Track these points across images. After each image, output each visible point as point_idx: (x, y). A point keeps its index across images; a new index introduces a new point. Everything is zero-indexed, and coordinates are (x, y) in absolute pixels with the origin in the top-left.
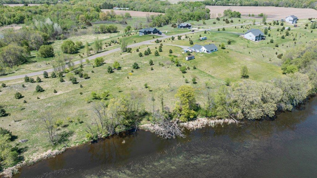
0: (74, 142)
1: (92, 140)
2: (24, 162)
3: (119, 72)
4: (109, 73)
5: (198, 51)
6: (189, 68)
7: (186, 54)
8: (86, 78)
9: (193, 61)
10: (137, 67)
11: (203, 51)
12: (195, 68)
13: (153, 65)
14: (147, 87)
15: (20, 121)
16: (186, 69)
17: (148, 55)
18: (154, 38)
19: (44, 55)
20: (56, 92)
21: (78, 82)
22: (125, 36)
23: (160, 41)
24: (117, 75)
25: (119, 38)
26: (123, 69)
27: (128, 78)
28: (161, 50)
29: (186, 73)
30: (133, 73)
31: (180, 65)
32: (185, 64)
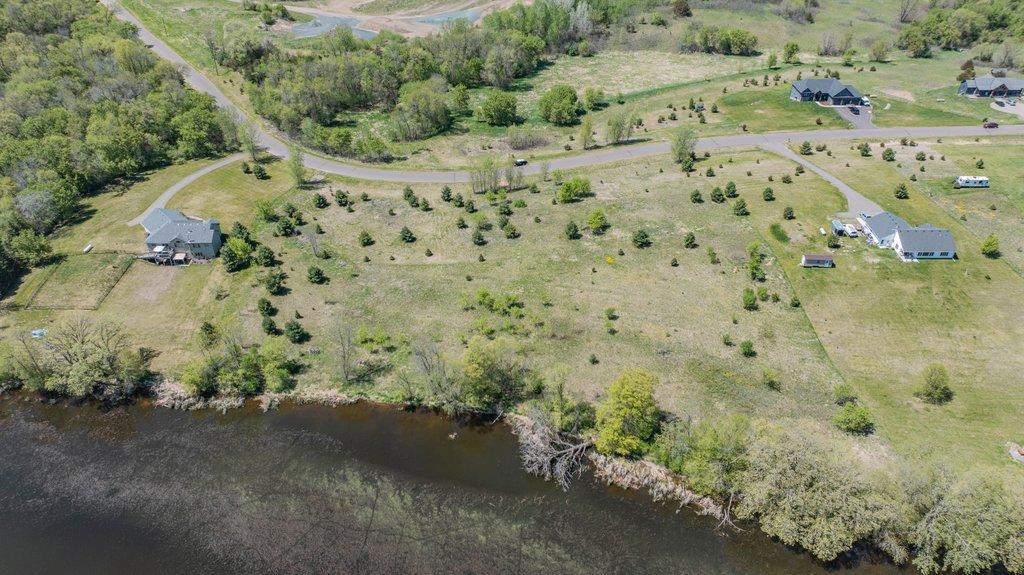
0: (384, 392)
1: (409, 403)
2: (293, 393)
3: (589, 242)
4: (567, 237)
5: (876, 240)
6: (776, 299)
7: (826, 238)
8: (509, 237)
9: (817, 274)
10: (643, 242)
11: (893, 246)
12: (796, 304)
13: (692, 247)
14: (615, 318)
15: (333, 303)
16: (764, 298)
17: (722, 201)
18: (819, 123)
19: (492, 119)
20: (429, 253)
21: (486, 243)
22: (755, 82)
23: (819, 149)
24: (577, 251)
25: (725, 91)
26: (607, 236)
27: (593, 270)
28: (769, 198)
29: (755, 312)
30: (619, 258)
31: (763, 280)
32: (784, 278)
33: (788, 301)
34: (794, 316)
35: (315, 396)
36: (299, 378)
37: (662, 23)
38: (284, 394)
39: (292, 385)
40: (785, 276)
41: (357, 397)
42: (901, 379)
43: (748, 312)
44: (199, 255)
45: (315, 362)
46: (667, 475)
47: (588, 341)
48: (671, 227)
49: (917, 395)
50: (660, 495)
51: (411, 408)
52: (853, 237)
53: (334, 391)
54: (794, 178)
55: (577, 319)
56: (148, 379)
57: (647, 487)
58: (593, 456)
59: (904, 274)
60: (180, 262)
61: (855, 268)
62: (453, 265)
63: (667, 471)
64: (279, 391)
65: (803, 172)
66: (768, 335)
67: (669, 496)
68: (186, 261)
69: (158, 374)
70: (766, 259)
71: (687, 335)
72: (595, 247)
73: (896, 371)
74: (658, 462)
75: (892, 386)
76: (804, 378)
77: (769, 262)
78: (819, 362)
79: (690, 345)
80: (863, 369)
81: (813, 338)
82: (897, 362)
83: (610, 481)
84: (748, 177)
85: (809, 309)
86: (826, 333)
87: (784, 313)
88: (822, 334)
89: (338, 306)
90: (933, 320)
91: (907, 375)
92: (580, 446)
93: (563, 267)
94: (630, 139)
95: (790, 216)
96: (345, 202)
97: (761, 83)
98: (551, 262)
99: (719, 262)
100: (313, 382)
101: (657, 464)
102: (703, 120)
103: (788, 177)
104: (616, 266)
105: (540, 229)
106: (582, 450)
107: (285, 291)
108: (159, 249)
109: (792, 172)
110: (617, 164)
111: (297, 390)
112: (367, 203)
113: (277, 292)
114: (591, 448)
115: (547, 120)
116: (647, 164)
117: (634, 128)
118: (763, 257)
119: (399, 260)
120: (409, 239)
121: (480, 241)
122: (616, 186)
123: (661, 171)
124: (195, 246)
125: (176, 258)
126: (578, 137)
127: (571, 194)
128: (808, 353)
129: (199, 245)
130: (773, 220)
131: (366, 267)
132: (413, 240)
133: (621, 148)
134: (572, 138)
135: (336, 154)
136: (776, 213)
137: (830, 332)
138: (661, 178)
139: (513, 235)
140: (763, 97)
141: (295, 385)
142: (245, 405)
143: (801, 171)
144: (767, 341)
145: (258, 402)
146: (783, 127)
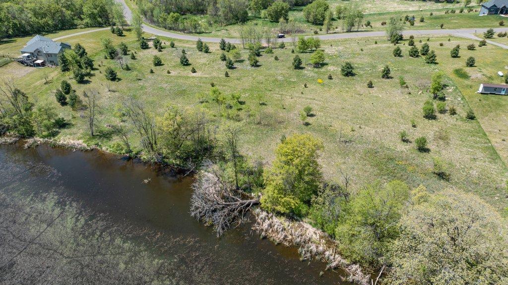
1: (128, 155)
3: (309, 72)
4: (293, 67)
6: (453, 112)
7: (503, 79)
8: (253, 66)
9: (493, 98)
10: (348, 72)
12: (471, 117)
13: (388, 78)
14: (312, 115)
15: (114, 91)
16: (443, 111)
17: (417, 56)
18: (501, 24)
19: (272, 17)
20: (194, 71)
21: (235, 68)
22: (453, 12)
23: (500, 35)
24: (298, 76)
25: (431, 14)
26: (323, 70)
27: (305, 86)
28: (455, 54)
29: (433, 121)
30: (327, 81)
31: (443, 99)
32: (462, 99)
33: (464, 115)
34: (469, 126)
35: (65, 143)
36: (63, 131)
38: (46, 139)
39: (54, 134)
40: (463, 98)
41: (93, 147)
43: (426, 121)
44: (52, 62)
45: (79, 123)
46: (321, 237)
47: (285, 128)
48: (374, 67)
50: (308, 255)
51: (130, 158)
53: (81, 141)
54: (477, 47)
55: (282, 114)
57: (298, 245)
58: (258, 210)
60: (38, 65)
62: (206, 78)
63: (322, 234)
64: (44, 137)
65: (484, 45)
66: (443, 138)
67: (317, 257)
68: (43, 64)
70: (448, 88)
71: (369, 131)
72: (312, 74)
74: (315, 225)
76: (474, 173)
77: (450, 90)
78: (490, 162)
79: (371, 139)
81: (486, 143)
83: (263, 234)
84: (440, 47)
85: (484, 123)
86: (499, 140)
87: (459, 123)
88: (496, 141)
89: (117, 94)
92: (247, 202)
93: (285, 84)
94: (359, 30)
95: (471, 63)
96: (158, 45)
97: (458, 12)
98: (276, 80)
99: (407, 87)
100: (71, 134)
101: (313, 227)
102: (412, 24)
103: (472, 45)
104: (323, 85)
105: (277, 63)
106: (248, 205)
107: (87, 82)
108: (26, 55)
109: (477, 44)
110: (346, 40)
111: (56, 138)
112: (173, 49)
113: (82, 81)
114: (257, 204)
115: (308, 21)
116: (367, 40)
117: (364, 26)
118: (445, 86)
119: (173, 73)
120: (185, 63)
121: (231, 66)
122: (341, 48)
123: (376, 43)
124: (49, 55)
125: (36, 62)
126: (324, 27)
127: (305, 47)
128: (480, 154)
129: (51, 54)
130: (457, 67)
131: (150, 76)
132: (188, 65)
133: (351, 33)
134: (321, 30)
135: (170, 29)
136: (460, 64)
137: (504, 140)
138: (375, 46)
139: (256, 65)
140: (458, 16)
141: (57, 135)
142: (15, 142)
143: (483, 44)
144: (441, 142)
145: (26, 142)
146: (472, 27)
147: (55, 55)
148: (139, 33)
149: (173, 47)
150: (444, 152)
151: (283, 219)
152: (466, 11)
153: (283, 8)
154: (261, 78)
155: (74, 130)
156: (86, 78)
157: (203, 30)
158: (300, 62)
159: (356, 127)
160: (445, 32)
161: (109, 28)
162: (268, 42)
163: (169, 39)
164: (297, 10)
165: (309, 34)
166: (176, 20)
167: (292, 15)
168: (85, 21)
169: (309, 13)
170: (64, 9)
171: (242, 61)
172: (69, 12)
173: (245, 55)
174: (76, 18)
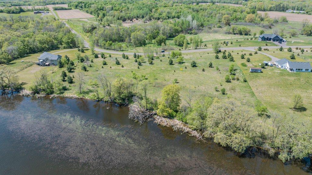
3: (176, 66)
4: (169, 64)
5: (280, 66)
6: (238, 79)
7: (261, 66)
8: (150, 64)
9: (255, 74)
10: (194, 65)
11: (287, 68)
12: (245, 81)
13: (211, 67)
14: (178, 83)
15: (86, 76)
16: (234, 79)
17: (226, 58)
18: (267, 45)
19: (158, 43)
20: (123, 67)
21: (142, 65)
22: (248, 39)
23: (265, 50)
24: (171, 68)
25: (237, 41)
26: (183, 65)
27: (175, 71)
28: (243, 57)
29: (230, 83)
30: (185, 69)
31: (234, 74)
32: (243, 74)
33: (242, 80)
34: (245, 84)
35: (68, 96)
36: (66, 92)
37: (220, 27)
38: (59, 95)
39: (62, 93)
41: (82, 97)
42: (284, 104)
43: (227, 83)
44: (53, 64)
45: (73, 88)
46: (182, 124)
49: (291, 108)
50: (177, 129)
51: (99, 101)
52: (271, 66)
53: (75, 95)
55: (164, 83)
56: (20, 89)
57: (173, 126)
58: (156, 116)
59: (289, 75)
60: (47, 65)
61: (270, 73)
62: (129, 69)
64: (58, 94)
66: (233, 89)
67: (180, 130)
68: (49, 65)
69: (24, 88)
71: (202, 88)
73: (282, 101)
75: (280, 106)
77: (238, 71)
78: (251, 97)
79: (203, 91)
80: (269, 100)
81: (250, 90)
82: (283, 99)
83: (159, 123)
84: (237, 55)
85: (250, 83)
86: (255, 89)
87: (240, 83)
88: (254, 90)
89: (88, 77)
90: (299, 87)
91: (287, 102)
92: (152, 113)
93: (165, 71)
94: (201, 48)
95: (249, 61)
96: (103, 56)
97: (250, 39)
98: (161, 69)
99: (220, 71)
100: (70, 93)
101: (178, 120)
102: (227, 45)
103: (251, 53)
104: (183, 71)
105: (161, 63)
106: (152, 115)
107: (73, 72)
108: (41, 61)
109: (253, 53)
110: (194, 53)
111: (64, 94)
112: (111, 58)
113: (70, 72)
114: (155, 114)
115: (176, 45)
116: (204, 53)
117: (204, 46)
118: (236, 70)
119: (113, 68)
120: (118, 63)
121: (140, 64)
122: (191, 56)
123: (208, 54)
124: (52, 61)
125: (46, 64)
126: (184, 47)
127: (174, 55)
128: (247, 95)
129: (53, 60)
130: (243, 62)
131: (102, 69)
132: (119, 64)
133: (197, 50)
134: (182, 49)
135: (107, 49)
136: (244, 61)
137: (257, 89)
138: (207, 55)
139: (151, 63)
140: (249, 41)
141: (64, 93)
142: (45, 96)
143: (256, 53)
144: (232, 91)
145: (50, 96)
146: (254, 46)
147: (55, 60)
148: (93, 51)
149: (110, 57)
150: (233, 94)
151: (166, 119)
152: (254, 39)
153: (163, 39)
154: (154, 69)
155: (71, 91)
156: (72, 70)
157: (124, 49)
158: (172, 62)
159: (197, 86)
160: (242, 48)
161: (77, 49)
162: (157, 53)
163: (108, 54)
164: (171, 40)
165: (177, 50)
166: (111, 44)
167: (168, 42)
168: (63, 46)
169: (176, 41)
170: (53, 40)
171: (145, 62)
172: (56, 41)
173: (146, 60)
174: (59, 44)
